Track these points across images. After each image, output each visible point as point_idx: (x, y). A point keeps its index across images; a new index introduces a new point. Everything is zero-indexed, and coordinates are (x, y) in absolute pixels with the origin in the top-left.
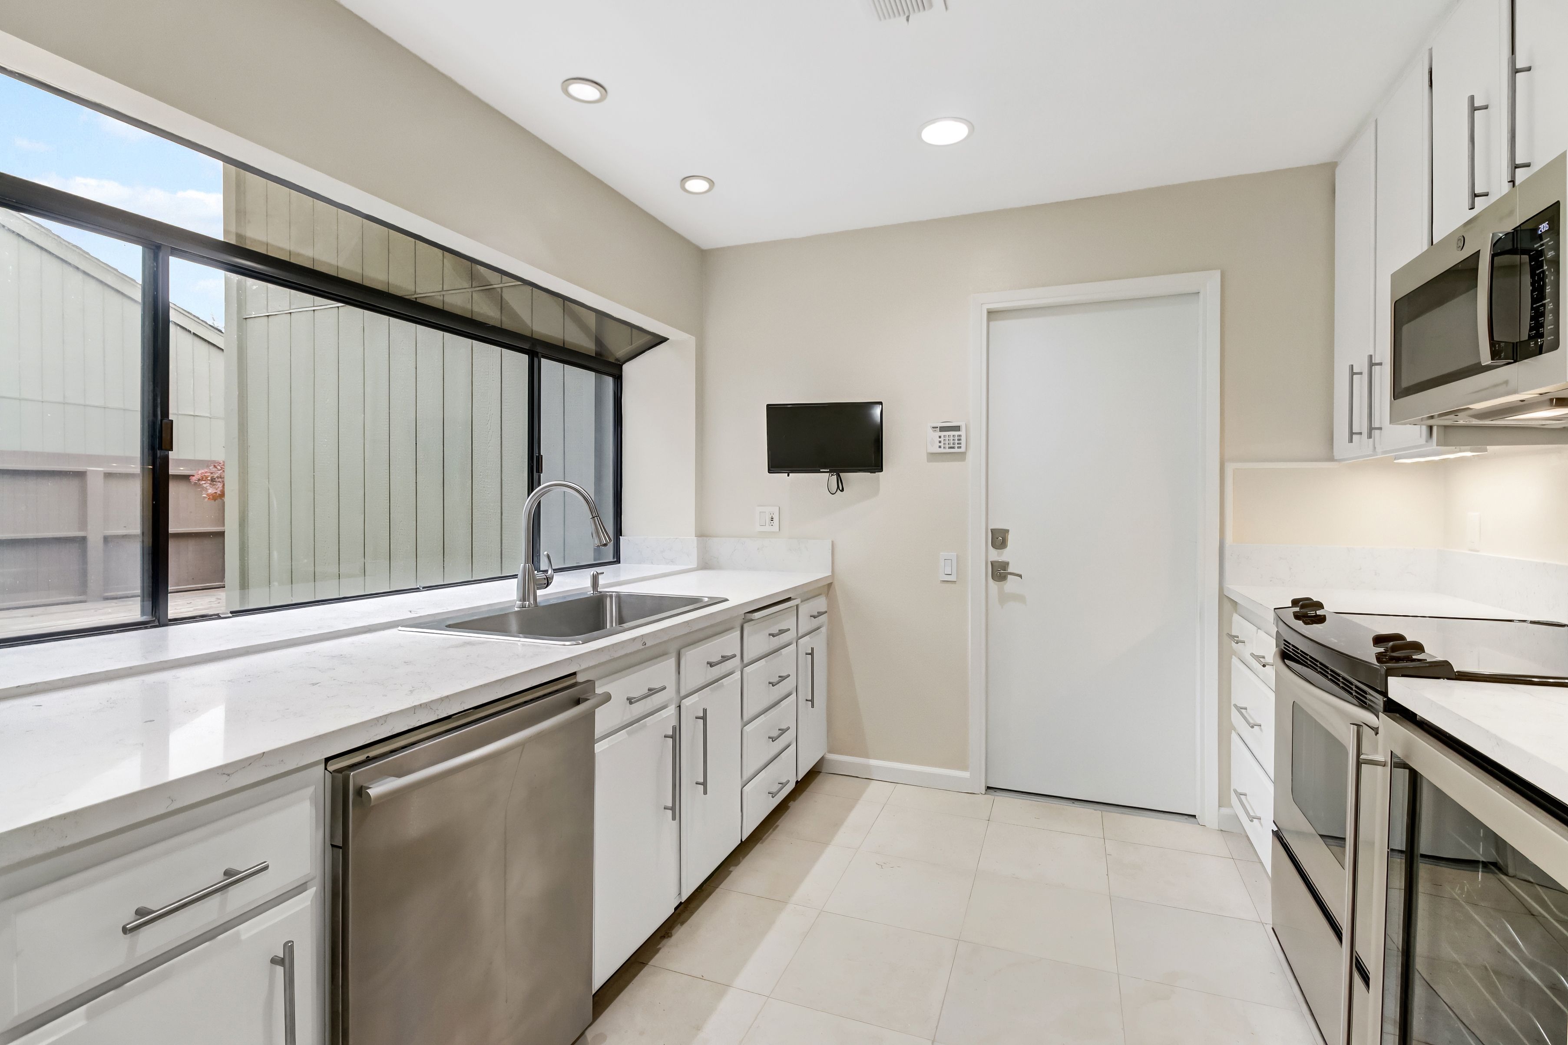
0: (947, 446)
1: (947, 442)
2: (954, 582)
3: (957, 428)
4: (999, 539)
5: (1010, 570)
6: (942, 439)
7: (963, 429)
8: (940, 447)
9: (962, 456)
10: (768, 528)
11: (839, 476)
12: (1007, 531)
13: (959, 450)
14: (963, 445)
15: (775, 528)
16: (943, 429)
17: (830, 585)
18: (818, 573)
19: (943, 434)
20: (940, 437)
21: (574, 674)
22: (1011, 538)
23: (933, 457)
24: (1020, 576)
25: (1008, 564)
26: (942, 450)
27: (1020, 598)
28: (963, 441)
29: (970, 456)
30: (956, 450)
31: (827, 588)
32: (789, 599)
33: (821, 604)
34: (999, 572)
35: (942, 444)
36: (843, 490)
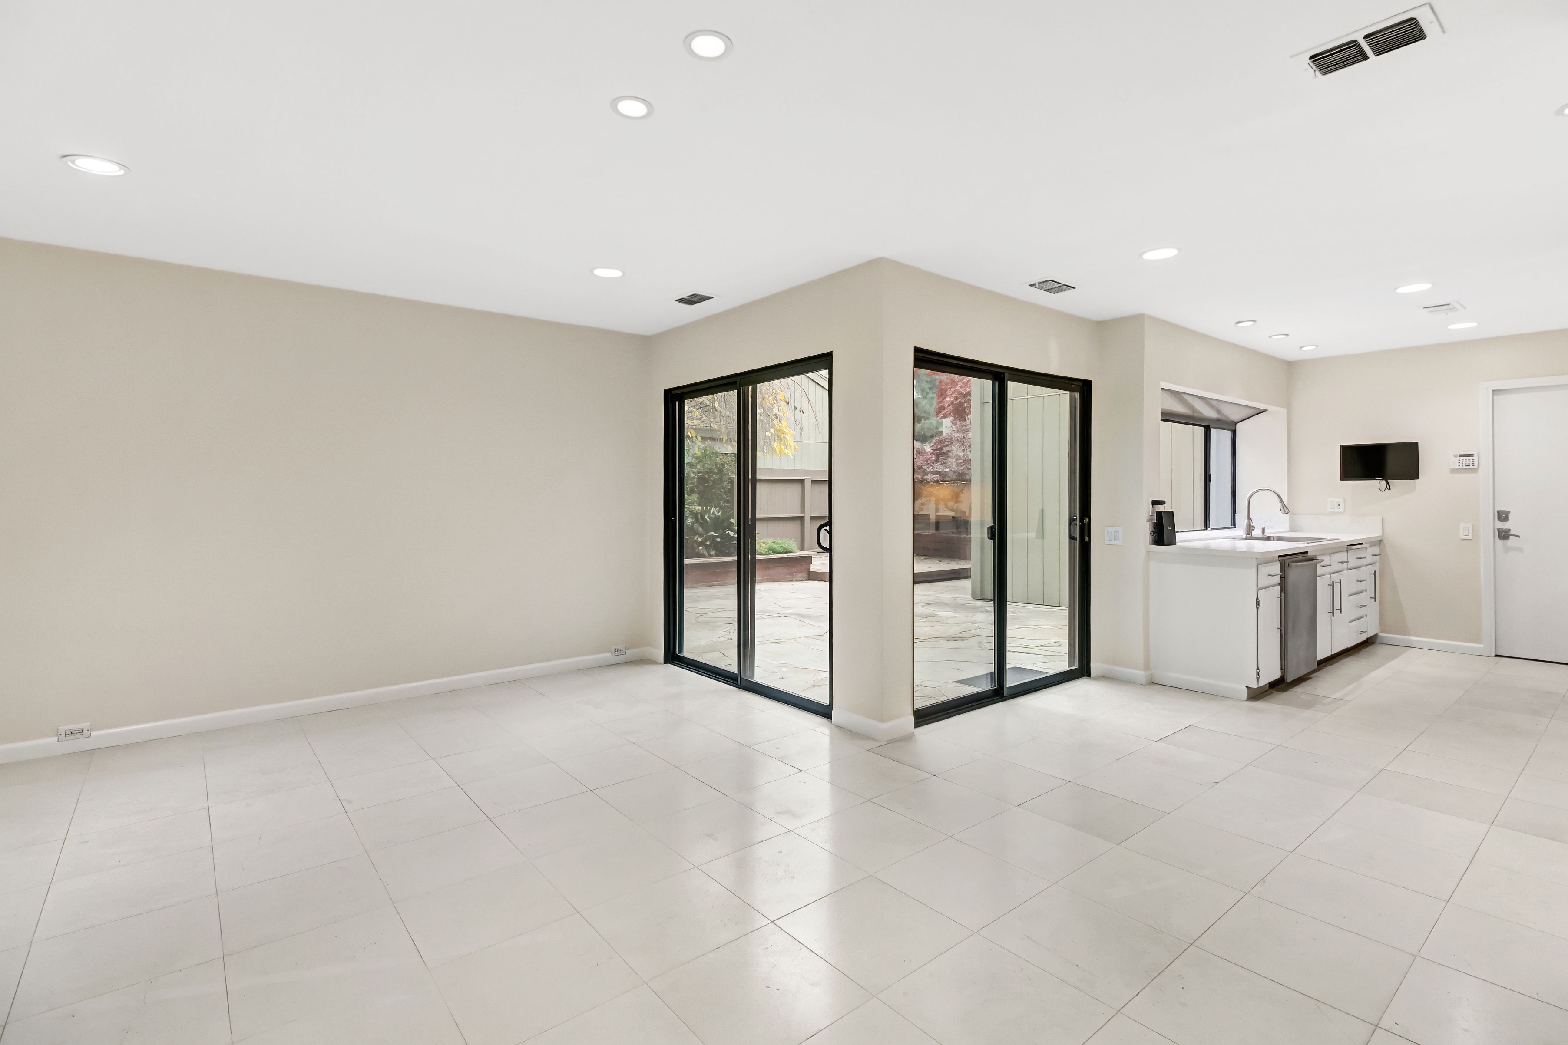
0: (1464, 465)
1: (1465, 463)
2: (1471, 539)
3: (1471, 455)
4: (1503, 516)
5: (1511, 533)
6: (1461, 461)
7: (1476, 455)
8: (1459, 465)
9: (1475, 470)
10: (1336, 510)
11: (1387, 482)
12: (1509, 512)
13: (1473, 467)
14: (1476, 465)
15: (1342, 510)
16: (1461, 456)
17: (1381, 541)
18: (1374, 533)
19: (1461, 458)
20: (1459, 460)
21: (1307, 552)
22: (1511, 516)
23: (1454, 471)
24: (1519, 536)
25: (1510, 530)
26: (1462, 467)
27: (1520, 550)
28: (1476, 463)
29: (1480, 471)
30: (1471, 467)
31: (1379, 542)
32: (1362, 544)
33: (1376, 550)
34: (1503, 535)
35: (1461, 464)
36: (1390, 489)
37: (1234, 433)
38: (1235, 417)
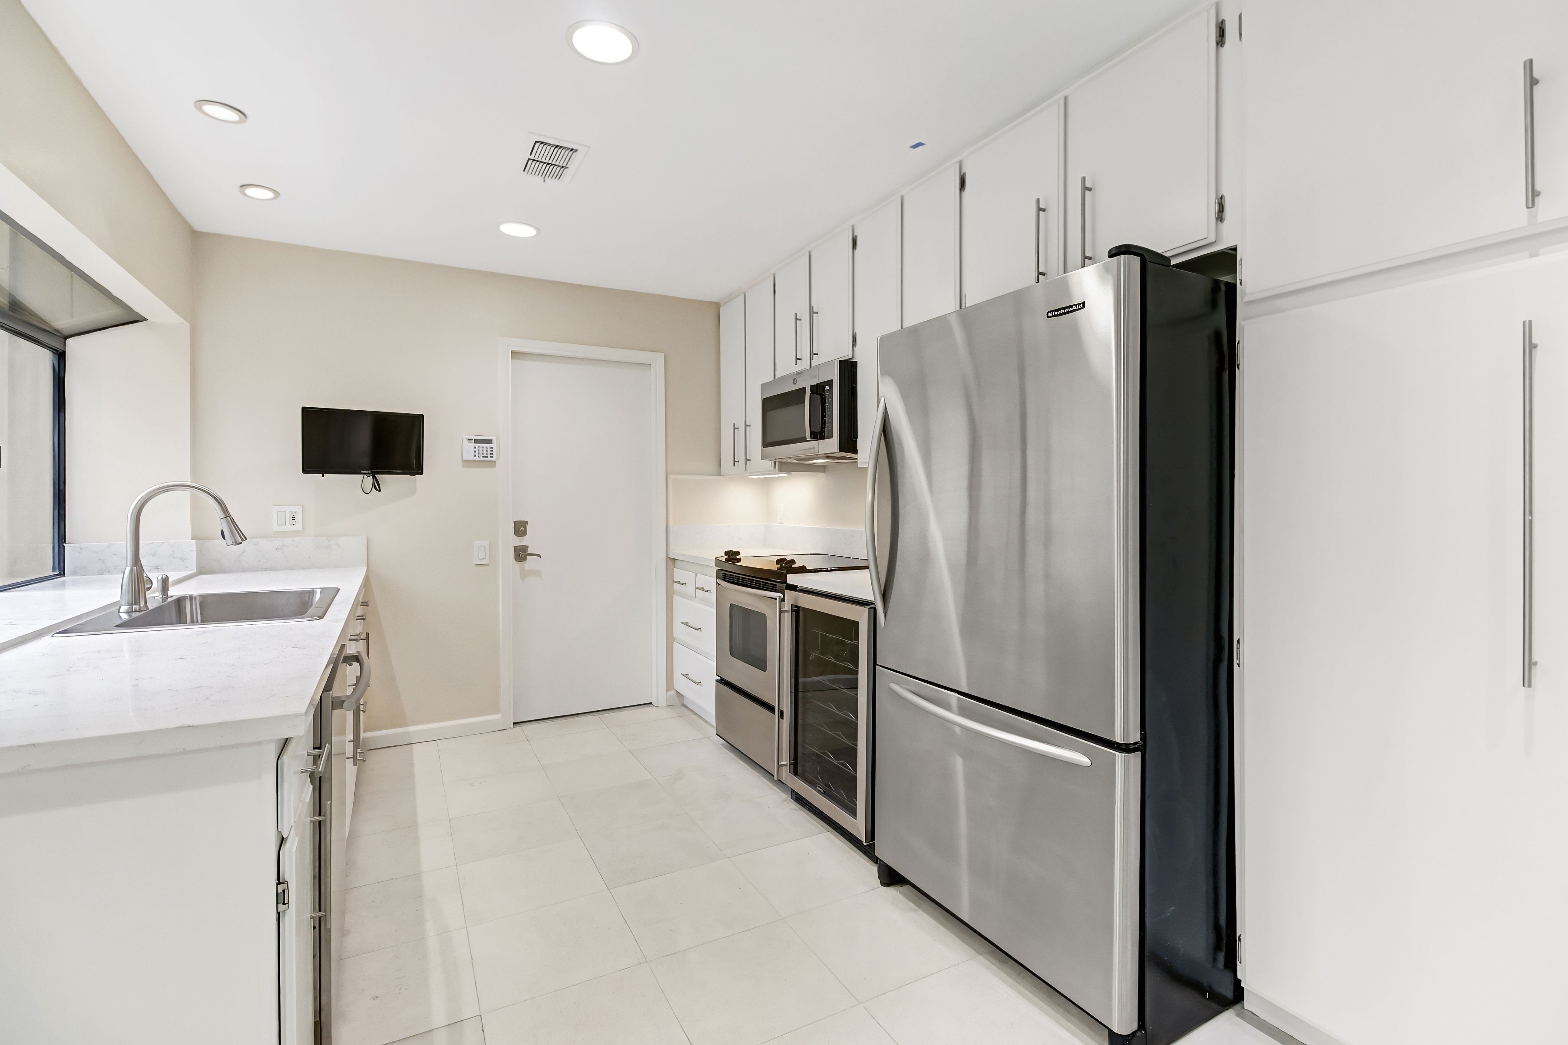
0: (481, 455)
1: (481, 452)
2: (487, 565)
3: (490, 442)
4: (520, 528)
5: (530, 552)
6: (476, 450)
7: (494, 442)
8: (475, 456)
9: (493, 464)
10: (289, 527)
11: (374, 477)
12: (527, 522)
13: (491, 459)
14: (495, 455)
15: (298, 527)
16: (477, 441)
17: (367, 578)
19: (477, 445)
20: (475, 448)
22: (529, 528)
23: (467, 463)
24: (539, 556)
25: (528, 547)
26: (476, 458)
27: (537, 573)
28: (495, 452)
29: (499, 465)
30: (489, 459)
34: (521, 554)
35: (476, 454)
36: (380, 490)
37: (61, 356)
38: (62, 322)
